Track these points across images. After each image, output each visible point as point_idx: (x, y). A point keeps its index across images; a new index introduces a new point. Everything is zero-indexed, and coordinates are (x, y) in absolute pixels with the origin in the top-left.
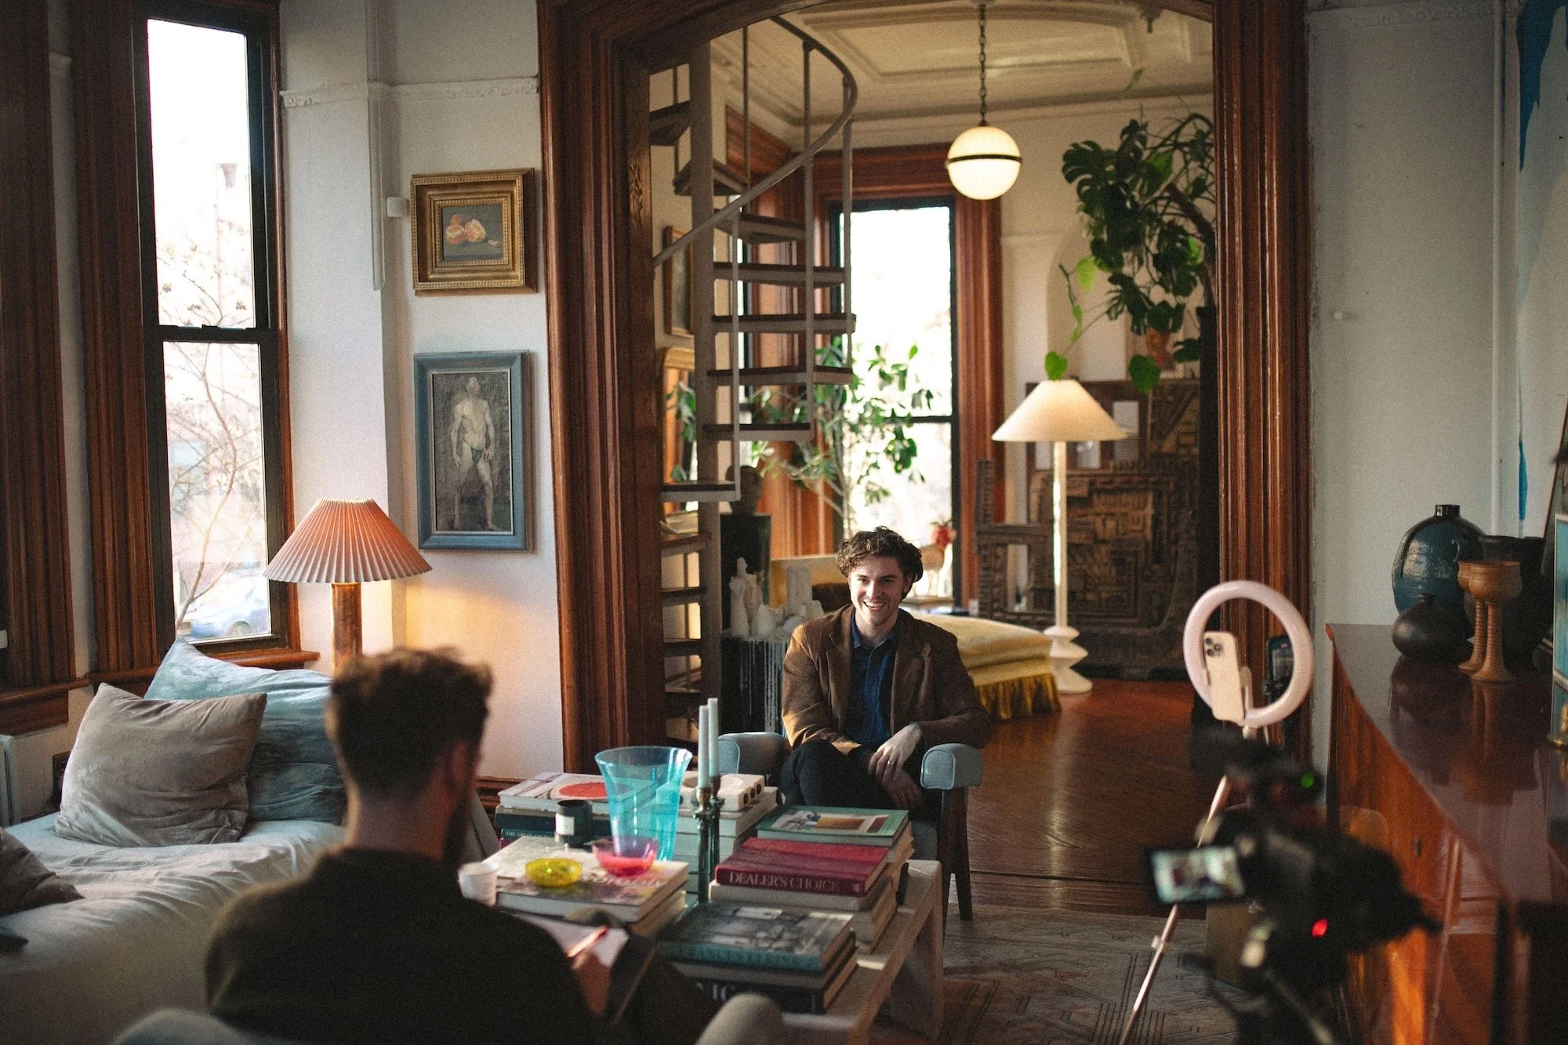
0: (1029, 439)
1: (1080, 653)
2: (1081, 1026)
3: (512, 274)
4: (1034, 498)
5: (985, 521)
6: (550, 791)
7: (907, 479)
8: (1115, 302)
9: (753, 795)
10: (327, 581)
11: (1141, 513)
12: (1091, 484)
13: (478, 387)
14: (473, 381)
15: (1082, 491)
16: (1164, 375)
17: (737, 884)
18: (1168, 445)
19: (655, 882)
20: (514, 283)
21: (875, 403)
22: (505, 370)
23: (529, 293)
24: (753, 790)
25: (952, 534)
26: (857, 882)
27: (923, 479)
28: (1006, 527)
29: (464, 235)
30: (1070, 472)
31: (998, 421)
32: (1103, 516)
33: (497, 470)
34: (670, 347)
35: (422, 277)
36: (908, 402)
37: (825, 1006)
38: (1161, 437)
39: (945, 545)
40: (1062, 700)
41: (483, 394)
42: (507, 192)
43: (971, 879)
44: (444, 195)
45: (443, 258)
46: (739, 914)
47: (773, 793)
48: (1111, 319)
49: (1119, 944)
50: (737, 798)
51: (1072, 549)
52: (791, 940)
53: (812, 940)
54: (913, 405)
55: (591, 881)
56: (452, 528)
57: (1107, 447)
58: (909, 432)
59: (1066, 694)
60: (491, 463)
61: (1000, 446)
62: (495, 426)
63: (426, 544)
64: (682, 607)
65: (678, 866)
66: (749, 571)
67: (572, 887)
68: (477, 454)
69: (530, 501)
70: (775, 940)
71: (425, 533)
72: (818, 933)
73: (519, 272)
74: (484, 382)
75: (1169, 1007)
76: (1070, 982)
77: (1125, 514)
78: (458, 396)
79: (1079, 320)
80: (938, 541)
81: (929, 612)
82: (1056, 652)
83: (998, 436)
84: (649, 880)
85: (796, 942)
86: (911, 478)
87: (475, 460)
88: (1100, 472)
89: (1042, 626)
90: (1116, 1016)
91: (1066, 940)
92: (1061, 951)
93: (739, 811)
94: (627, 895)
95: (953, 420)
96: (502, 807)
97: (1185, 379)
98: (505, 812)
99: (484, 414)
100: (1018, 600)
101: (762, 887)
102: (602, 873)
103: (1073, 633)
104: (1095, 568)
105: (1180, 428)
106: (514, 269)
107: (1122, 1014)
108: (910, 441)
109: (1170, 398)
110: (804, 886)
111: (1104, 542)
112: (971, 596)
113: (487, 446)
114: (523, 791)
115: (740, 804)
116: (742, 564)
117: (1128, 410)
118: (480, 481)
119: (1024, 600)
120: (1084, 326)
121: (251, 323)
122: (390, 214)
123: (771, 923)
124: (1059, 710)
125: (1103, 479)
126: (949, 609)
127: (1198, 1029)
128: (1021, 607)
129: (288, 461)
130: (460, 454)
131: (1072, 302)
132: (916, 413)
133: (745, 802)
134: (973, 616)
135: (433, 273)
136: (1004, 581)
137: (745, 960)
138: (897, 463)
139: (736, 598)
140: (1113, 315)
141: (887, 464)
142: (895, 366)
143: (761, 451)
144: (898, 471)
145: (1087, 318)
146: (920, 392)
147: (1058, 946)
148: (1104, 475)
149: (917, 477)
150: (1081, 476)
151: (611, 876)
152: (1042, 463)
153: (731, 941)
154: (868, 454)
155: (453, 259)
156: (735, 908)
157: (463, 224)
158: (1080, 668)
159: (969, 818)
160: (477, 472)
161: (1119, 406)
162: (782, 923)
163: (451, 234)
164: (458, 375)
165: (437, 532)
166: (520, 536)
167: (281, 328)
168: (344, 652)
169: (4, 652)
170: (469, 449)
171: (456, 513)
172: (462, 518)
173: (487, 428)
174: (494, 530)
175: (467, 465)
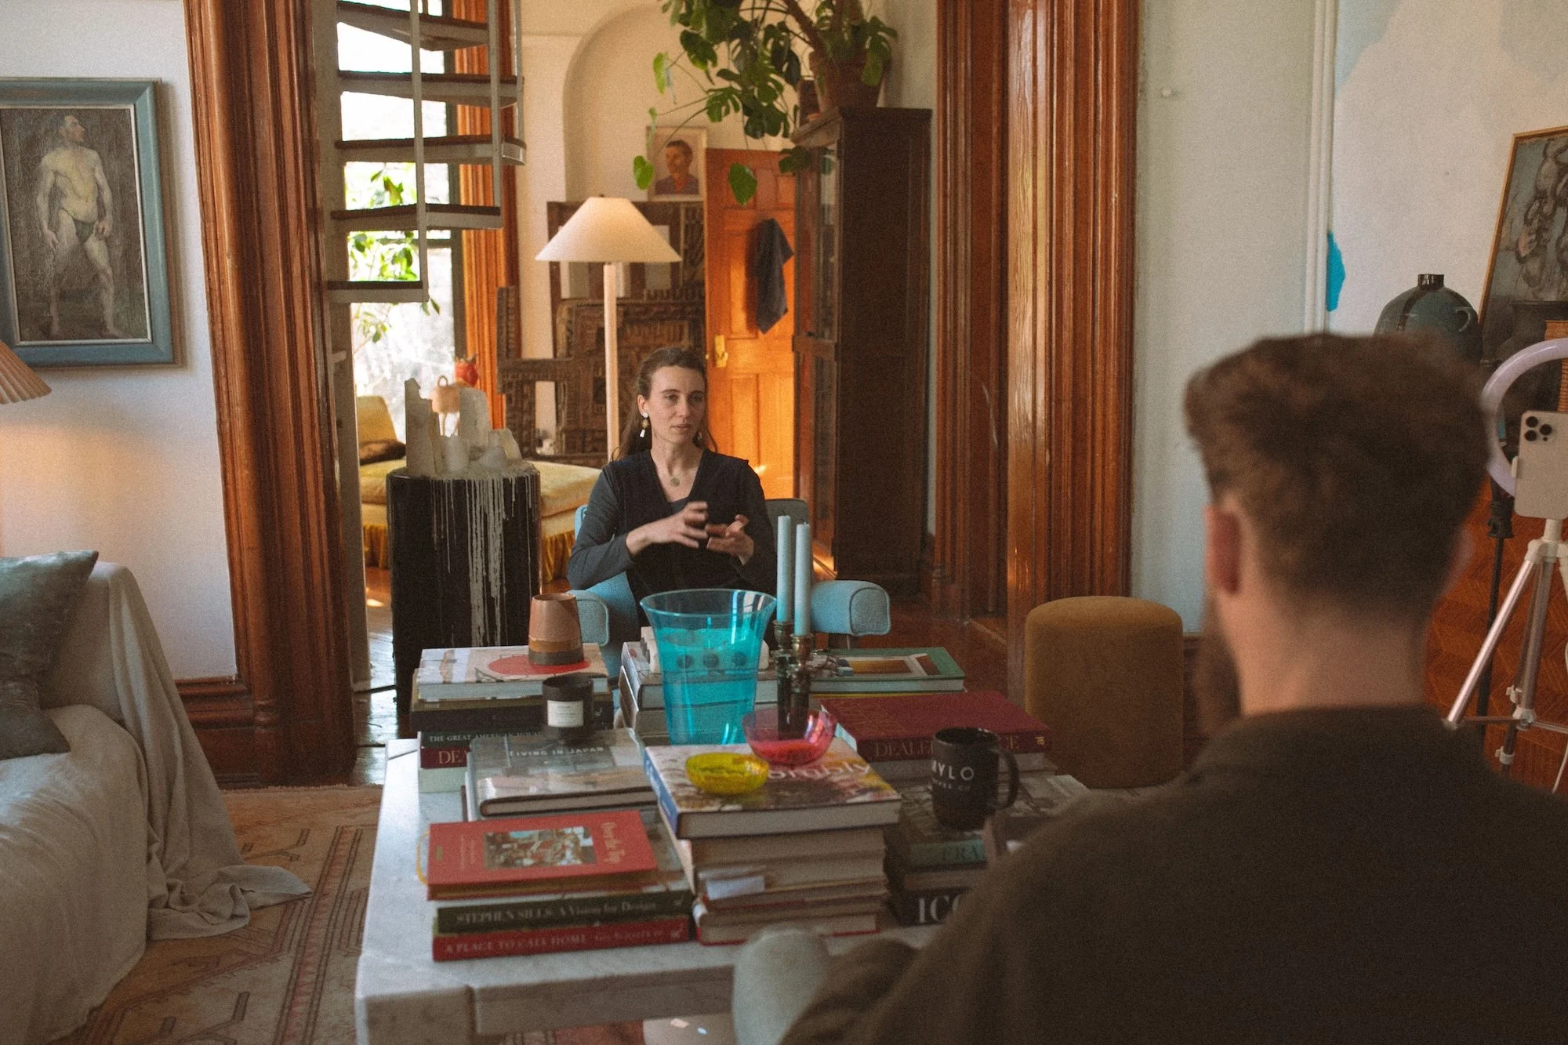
4: (562, 333)
5: (509, 356)
12: (626, 313)
13: (80, 129)
14: (69, 120)
22: (127, 107)
28: (535, 362)
32: (637, 350)
33: (118, 252)
41: (89, 142)
56: (47, 336)
57: (636, 272)
60: (108, 242)
62: (112, 188)
68: (83, 228)
69: (175, 298)
78: (47, 143)
80: (465, 378)
87: (82, 238)
88: (636, 301)
95: (453, 244)
98: (429, 707)
99: (93, 170)
101: (920, 758)
113: (101, 217)
118: (91, 267)
125: (637, 309)
130: (55, 226)
136: (533, 423)
148: (639, 305)
160: (86, 254)
164: (44, 112)
165: (23, 343)
166: (163, 344)
170: (70, 221)
171: (53, 314)
172: (64, 321)
173: (99, 190)
174: (114, 337)
175: (67, 247)
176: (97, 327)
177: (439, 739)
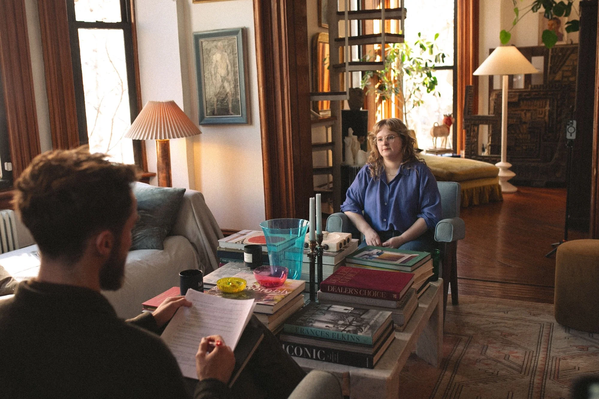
0: (491, 74)
1: (512, 174)
2: (514, 363)
4: (492, 104)
5: (468, 114)
6: (243, 240)
7: (432, 95)
8: (536, 3)
9: (345, 244)
11: (543, 110)
12: (520, 95)
13: (222, 46)
14: (220, 43)
15: (515, 99)
16: (558, 43)
17: (332, 292)
18: (558, 77)
19: (285, 291)
21: (419, 60)
22: (235, 37)
24: (345, 241)
25: (453, 120)
26: (395, 293)
27: (440, 95)
28: (479, 117)
30: (510, 91)
31: (476, 66)
32: (525, 111)
33: (232, 86)
34: (320, 33)
36: (433, 60)
37: (374, 364)
38: (555, 73)
39: (450, 125)
40: (504, 196)
41: (225, 50)
43: (458, 282)
46: (331, 309)
47: (356, 242)
48: (534, 12)
49: (536, 318)
50: (336, 245)
51: (509, 127)
52: (356, 326)
53: (368, 327)
54: (436, 61)
55: (252, 290)
56: (213, 114)
57: (528, 77)
58: (434, 73)
59: (505, 193)
60: (230, 83)
61: (476, 78)
62: (231, 65)
63: (202, 123)
64: (325, 151)
65: (300, 282)
66: (354, 134)
67: (240, 294)
68: (224, 79)
69: (249, 101)
70: (348, 326)
71: (202, 117)
72: (372, 322)
75: (562, 355)
76: (509, 338)
77: (535, 110)
78: (214, 51)
79: (517, 15)
80: (446, 123)
81: (442, 155)
82: (501, 174)
83: (476, 73)
84: (282, 290)
85: (359, 328)
86: (434, 95)
87: (223, 82)
88: (525, 90)
89: (494, 162)
90: (534, 358)
91: (506, 315)
92: (503, 321)
93: (337, 252)
94: (269, 300)
95: (454, 68)
96: (220, 247)
97: (567, 45)
98: (221, 249)
99: (226, 59)
100: (483, 150)
101: (345, 294)
102: (258, 286)
103: (509, 165)
104: (520, 135)
105: (565, 68)
107: (537, 358)
108: (435, 78)
109: (560, 54)
110: (367, 294)
111: (525, 123)
112: (462, 149)
113: (228, 74)
114: (231, 240)
115: (337, 248)
116: (351, 131)
117: (539, 60)
118: (225, 91)
119: (486, 151)
120: (519, 18)
121: (119, 20)
123: (347, 315)
124: (502, 201)
125: (525, 94)
126: (451, 154)
127: (579, 368)
128: (486, 153)
129: (139, 85)
130: (216, 78)
131: (515, 5)
132: (437, 65)
133: (340, 247)
134: (462, 158)
136: (477, 141)
137: (331, 337)
138: (428, 88)
139: (348, 146)
140: (535, 10)
141: (424, 89)
142: (428, 43)
143: (366, 83)
144: (428, 92)
145: (521, 14)
146: (439, 54)
147: (502, 318)
148: (526, 92)
149: (437, 94)
150: (514, 92)
151: (263, 287)
152: (496, 86)
153: (323, 325)
154: (415, 84)
156: (329, 305)
158: (512, 181)
159: (458, 251)
160: (224, 87)
161: (534, 59)
162: (353, 316)
164: (213, 41)
165: (207, 117)
167: (133, 21)
168: (162, 172)
169: (11, 172)
170: (220, 76)
171: (215, 107)
172: (218, 109)
173: (227, 66)
174: (232, 115)
175: (219, 85)
177: (225, 261)
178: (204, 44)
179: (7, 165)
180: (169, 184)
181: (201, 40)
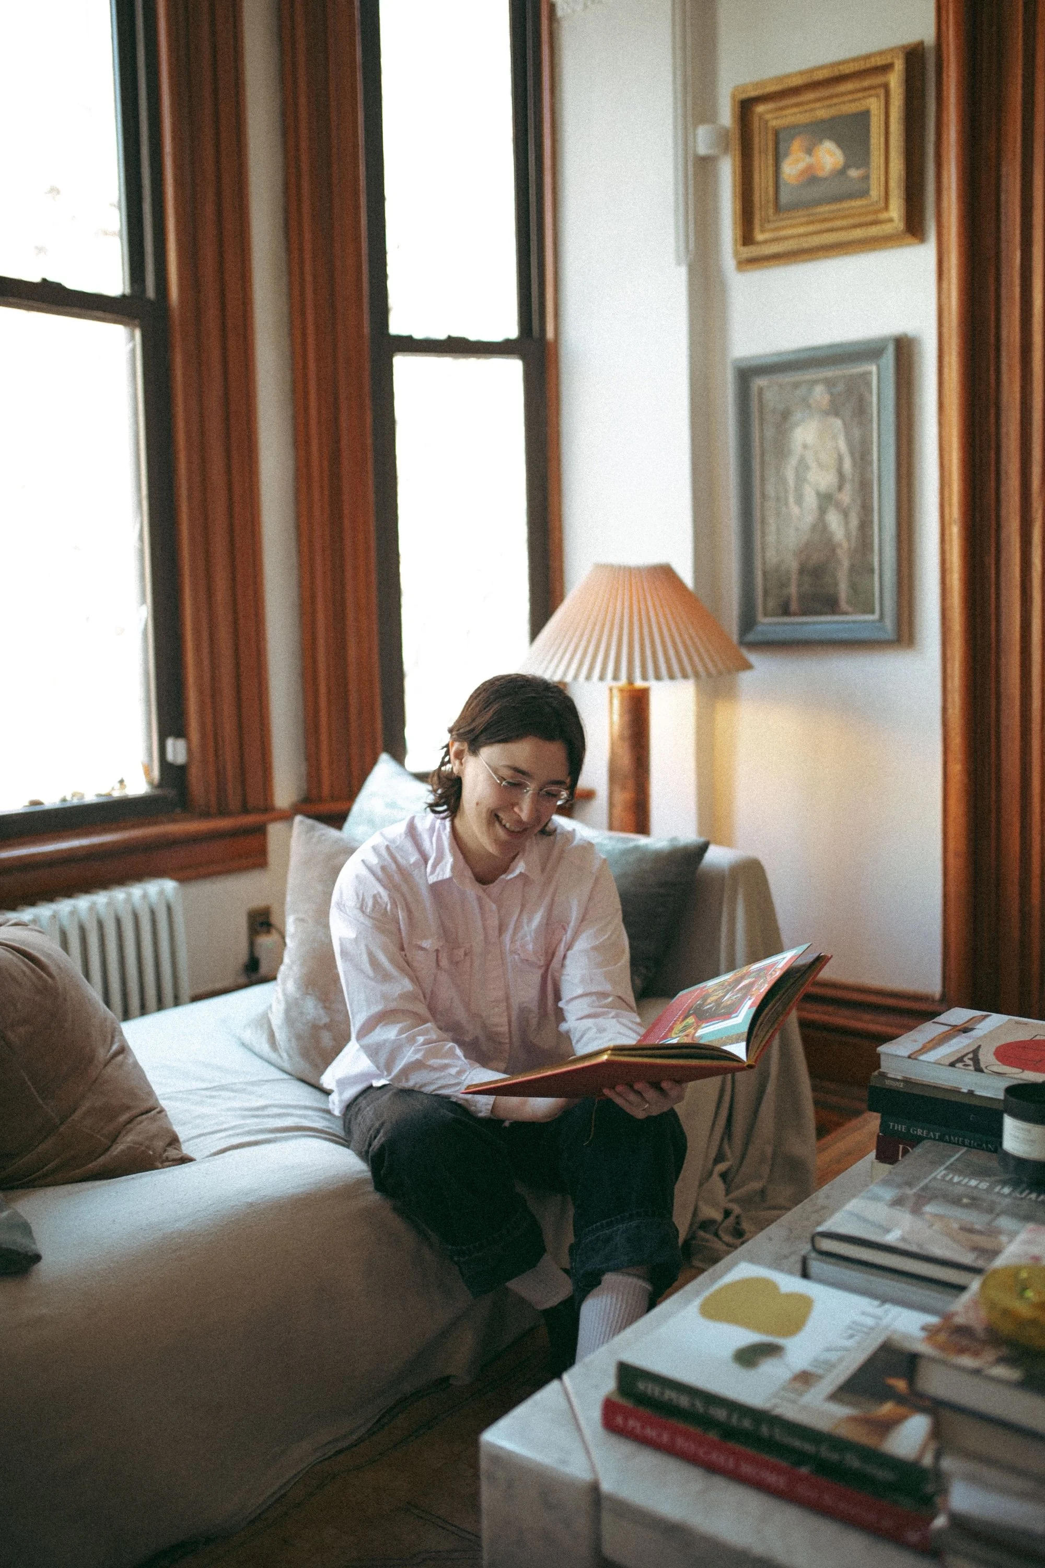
3: (884, 216)
6: (975, 1054)
10: (602, 678)
13: (827, 397)
14: (819, 391)
20: (887, 229)
22: (870, 368)
23: (909, 245)
29: (810, 168)
33: (854, 522)
35: (747, 237)
41: (834, 410)
42: (879, 86)
44: (781, 109)
45: (778, 208)
56: (787, 614)
60: (845, 514)
62: (852, 454)
63: (750, 637)
68: (826, 500)
71: (748, 622)
73: (896, 211)
74: (835, 391)
78: (798, 416)
87: (822, 511)
96: (883, 1076)
98: (889, 1084)
99: (837, 439)
106: (886, 208)
113: (840, 488)
114: (924, 1049)
118: (830, 540)
121: (512, 331)
122: (702, 150)
130: (799, 500)
135: (763, 231)
155: (795, 207)
157: (809, 151)
160: (825, 528)
163: (791, 169)
164: (796, 386)
165: (767, 621)
166: (889, 623)
167: (550, 334)
168: (624, 788)
169: (181, 770)
170: (813, 493)
171: (793, 590)
172: (802, 597)
173: (840, 460)
174: (846, 613)
175: (810, 518)
176: (830, 605)
177: (901, 1128)
178: (769, 395)
179: (174, 745)
180: (641, 825)
181: (760, 382)
